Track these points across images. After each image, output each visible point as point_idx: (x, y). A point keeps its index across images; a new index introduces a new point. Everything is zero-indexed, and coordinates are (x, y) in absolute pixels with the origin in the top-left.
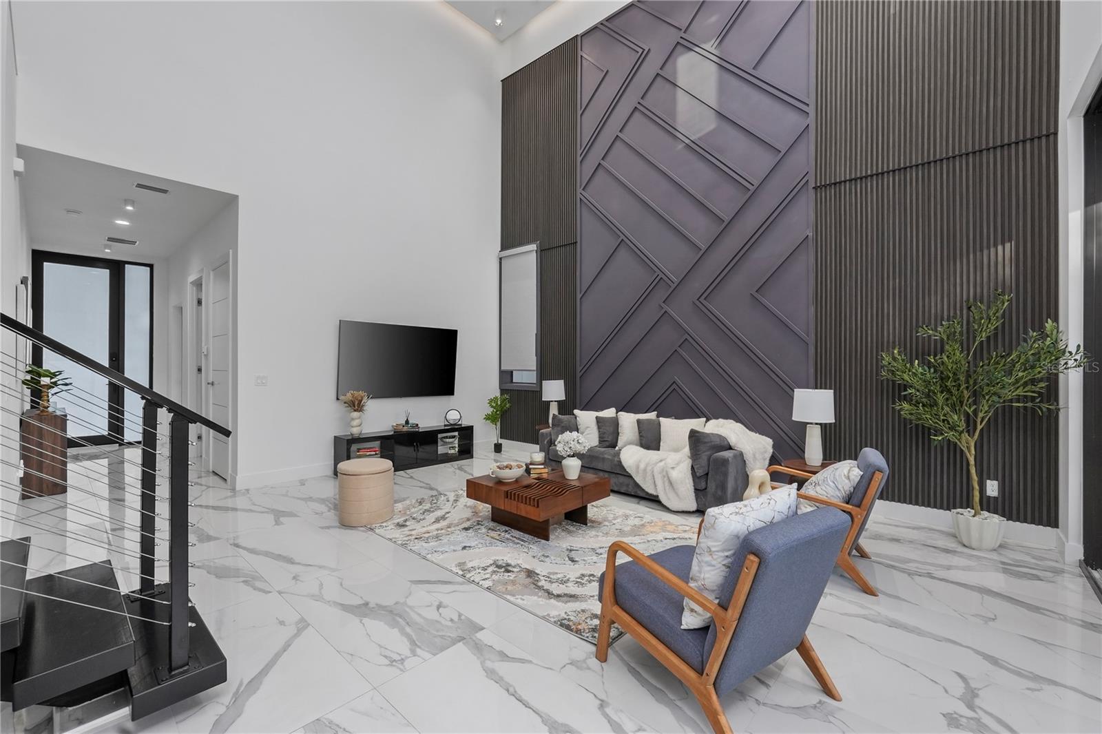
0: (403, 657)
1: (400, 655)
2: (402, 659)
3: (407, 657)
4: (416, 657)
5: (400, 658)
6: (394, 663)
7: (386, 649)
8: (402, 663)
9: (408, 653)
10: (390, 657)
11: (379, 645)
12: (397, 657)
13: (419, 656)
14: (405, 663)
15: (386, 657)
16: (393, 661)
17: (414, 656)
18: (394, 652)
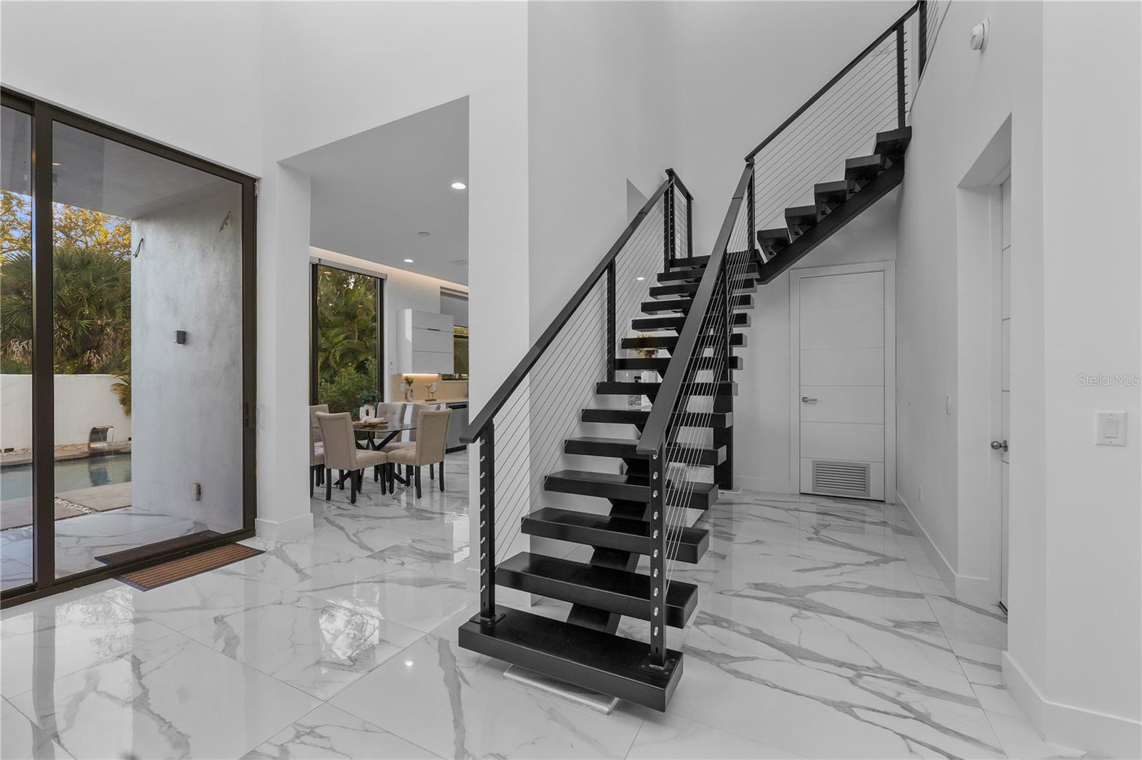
0: (298, 741)
1: (302, 743)
2: (299, 738)
3: (292, 741)
4: (279, 743)
5: (301, 738)
6: (308, 731)
7: (322, 747)
8: (298, 732)
9: (291, 747)
10: (315, 737)
11: (334, 751)
12: (307, 739)
13: (276, 745)
14: (295, 733)
15: (321, 737)
16: (310, 733)
17: (282, 745)
18: (311, 744)
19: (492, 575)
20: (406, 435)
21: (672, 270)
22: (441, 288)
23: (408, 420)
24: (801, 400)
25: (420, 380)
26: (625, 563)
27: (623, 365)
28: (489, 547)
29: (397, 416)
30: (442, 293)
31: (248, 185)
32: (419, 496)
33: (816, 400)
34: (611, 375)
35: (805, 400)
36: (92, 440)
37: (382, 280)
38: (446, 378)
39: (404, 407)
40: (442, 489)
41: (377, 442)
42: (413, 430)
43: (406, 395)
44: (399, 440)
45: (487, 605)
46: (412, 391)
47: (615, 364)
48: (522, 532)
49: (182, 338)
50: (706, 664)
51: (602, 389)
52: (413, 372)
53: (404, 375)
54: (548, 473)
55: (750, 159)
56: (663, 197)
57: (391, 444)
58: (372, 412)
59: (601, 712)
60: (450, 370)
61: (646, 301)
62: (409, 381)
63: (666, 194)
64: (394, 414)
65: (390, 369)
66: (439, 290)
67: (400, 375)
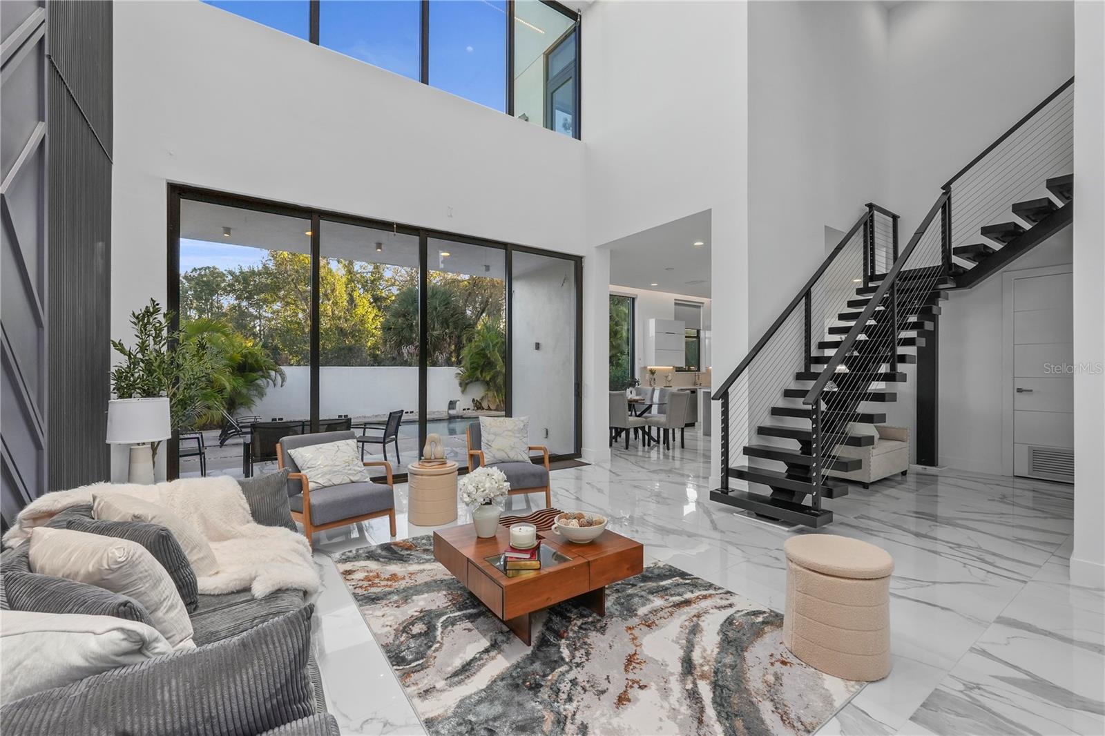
19: (727, 472)
20: (655, 409)
21: (870, 285)
22: (675, 300)
23: (656, 399)
24: (1015, 391)
25: (659, 370)
26: (807, 473)
27: (819, 360)
28: (725, 461)
29: (649, 396)
30: (676, 304)
31: (578, 261)
32: (668, 449)
33: (1031, 391)
34: (807, 367)
35: (1020, 390)
36: (449, 409)
37: (633, 299)
38: (679, 370)
39: (654, 390)
40: (683, 446)
41: (638, 413)
42: (661, 405)
43: (650, 382)
44: (650, 413)
45: (725, 484)
46: (655, 379)
47: (810, 360)
48: (744, 454)
49: (538, 346)
50: (854, 530)
51: (799, 377)
52: (656, 366)
53: (649, 367)
54: (759, 424)
55: (947, 188)
56: (862, 226)
57: (645, 415)
58: (634, 392)
59: (784, 531)
60: (682, 364)
61: (842, 313)
62: (652, 372)
63: (866, 224)
64: (646, 394)
65: (639, 363)
66: (674, 301)
67: (645, 368)
